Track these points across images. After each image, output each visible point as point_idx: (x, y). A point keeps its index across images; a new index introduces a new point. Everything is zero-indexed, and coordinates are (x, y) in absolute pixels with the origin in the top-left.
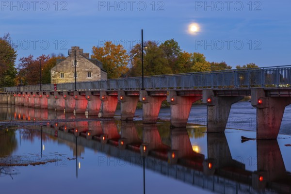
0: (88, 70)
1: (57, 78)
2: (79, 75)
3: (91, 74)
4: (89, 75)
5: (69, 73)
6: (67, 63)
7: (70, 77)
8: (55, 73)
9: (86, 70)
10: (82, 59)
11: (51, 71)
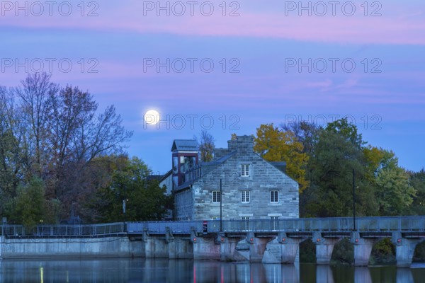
0: (272, 186)
1: (207, 203)
2: (253, 197)
3: (279, 194)
4: (274, 197)
5: (231, 194)
6: (227, 171)
7: (234, 202)
8: (201, 192)
9: (268, 186)
10: (260, 163)
11: (194, 187)
